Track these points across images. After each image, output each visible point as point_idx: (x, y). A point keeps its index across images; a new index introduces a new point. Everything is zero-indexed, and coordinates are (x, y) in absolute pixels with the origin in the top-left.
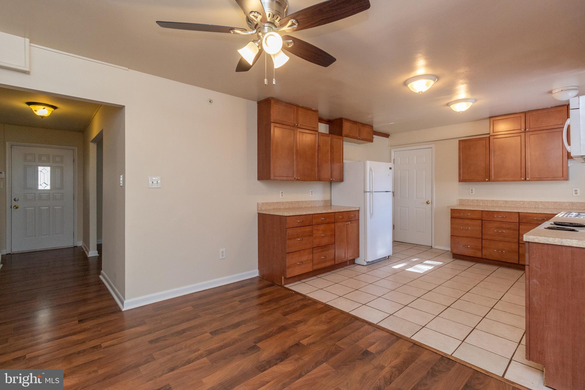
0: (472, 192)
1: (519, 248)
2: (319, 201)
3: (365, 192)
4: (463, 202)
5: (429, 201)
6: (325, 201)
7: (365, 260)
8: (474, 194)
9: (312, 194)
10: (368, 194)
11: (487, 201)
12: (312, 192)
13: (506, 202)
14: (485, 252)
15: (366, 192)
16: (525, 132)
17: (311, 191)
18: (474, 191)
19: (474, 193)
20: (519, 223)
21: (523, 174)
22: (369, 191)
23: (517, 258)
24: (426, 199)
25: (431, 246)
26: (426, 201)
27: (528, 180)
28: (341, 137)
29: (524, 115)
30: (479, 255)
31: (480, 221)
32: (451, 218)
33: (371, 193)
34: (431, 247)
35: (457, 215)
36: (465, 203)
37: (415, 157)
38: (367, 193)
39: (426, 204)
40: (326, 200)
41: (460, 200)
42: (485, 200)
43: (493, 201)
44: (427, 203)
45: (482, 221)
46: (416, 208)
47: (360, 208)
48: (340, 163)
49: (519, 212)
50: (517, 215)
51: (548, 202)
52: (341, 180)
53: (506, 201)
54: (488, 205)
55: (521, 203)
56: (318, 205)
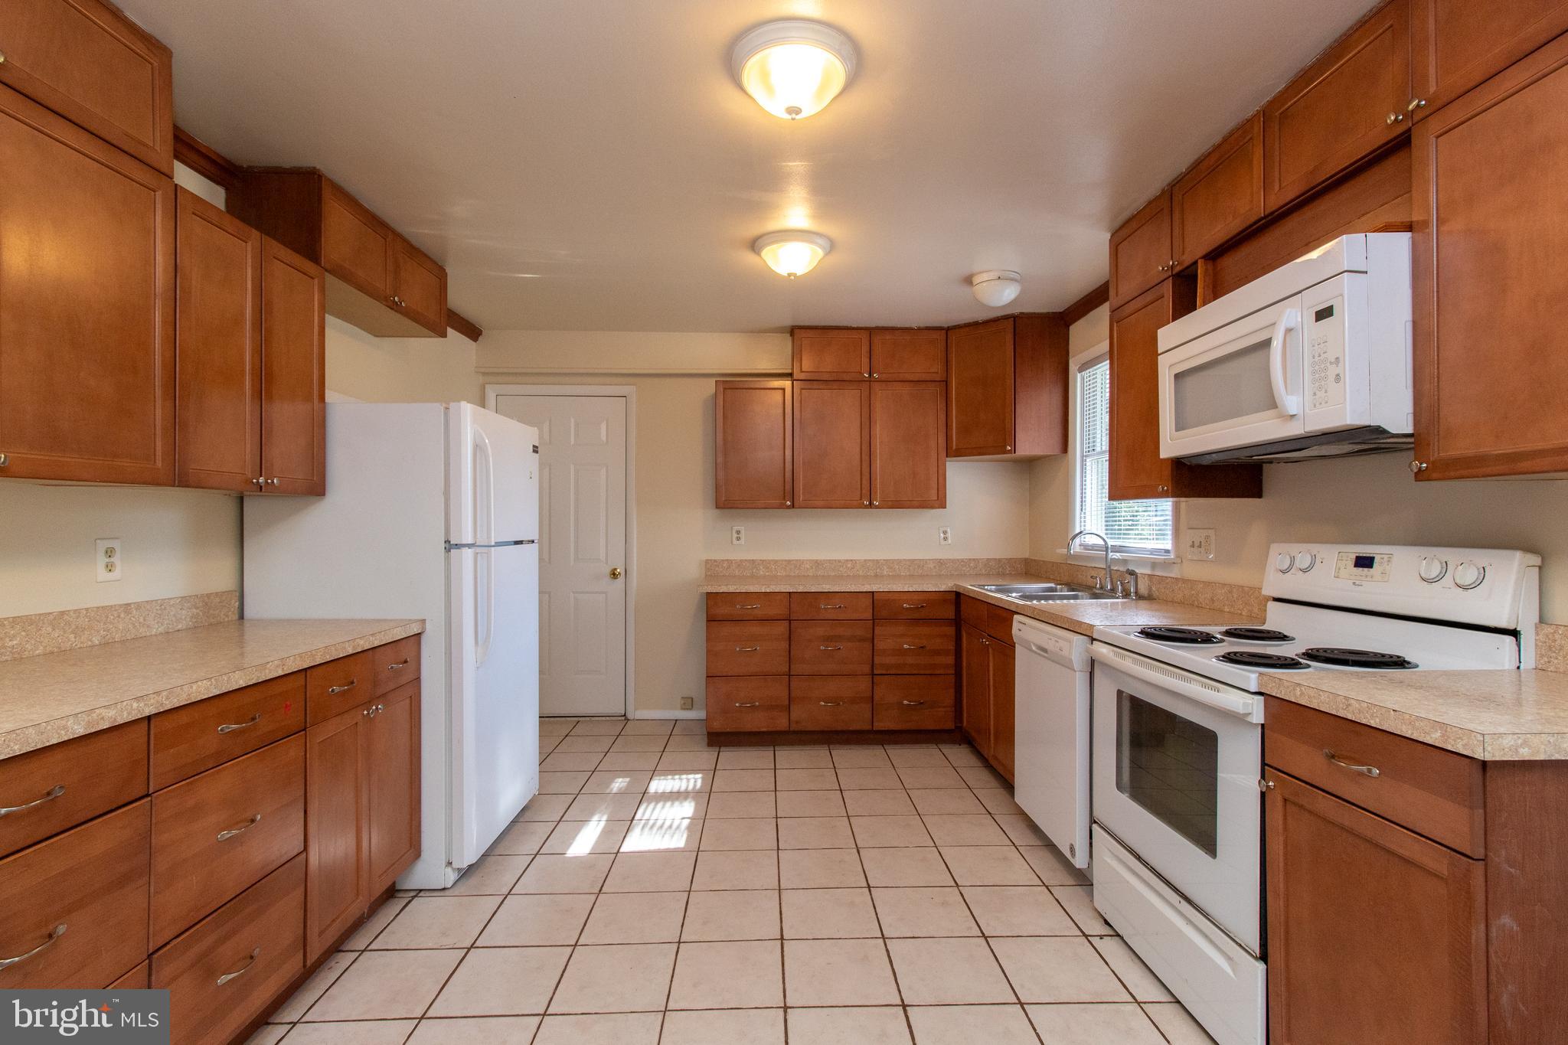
0: (738, 539)
1: (873, 688)
2: (163, 604)
3: (450, 546)
4: (717, 569)
5: (616, 569)
6: (206, 602)
7: (450, 864)
8: (743, 543)
9: (110, 568)
10: (468, 553)
11: (776, 562)
12: (110, 552)
13: (817, 564)
14: (797, 712)
15: (458, 546)
16: (870, 381)
17: (102, 546)
18: (742, 535)
19: (742, 541)
20: (873, 619)
21: (866, 491)
22: (470, 541)
23: (868, 715)
24: (607, 563)
25: (625, 715)
26: (608, 570)
27: (877, 507)
28: (309, 266)
29: (868, 335)
30: (781, 723)
31: (786, 623)
32: (708, 621)
33: (479, 550)
34: (623, 718)
35: (723, 610)
36: (721, 572)
37: (573, 420)
38: (465, 550)
39: (608, 579)
40: (208, 596)
41: (707, 561)
42: (770, 562)
43: (789, 561)
44: (614, 574)
45: (790, 623)
46: (573, 592)
47: (423, 621)
48: (308, 398)
49: (873, 592)
50: (868, 601)
51: (899, 562)
52: (315, 487)
53: (816, 561)
54: (779, 574)
55: (849, 565)
56: (157, 629)
